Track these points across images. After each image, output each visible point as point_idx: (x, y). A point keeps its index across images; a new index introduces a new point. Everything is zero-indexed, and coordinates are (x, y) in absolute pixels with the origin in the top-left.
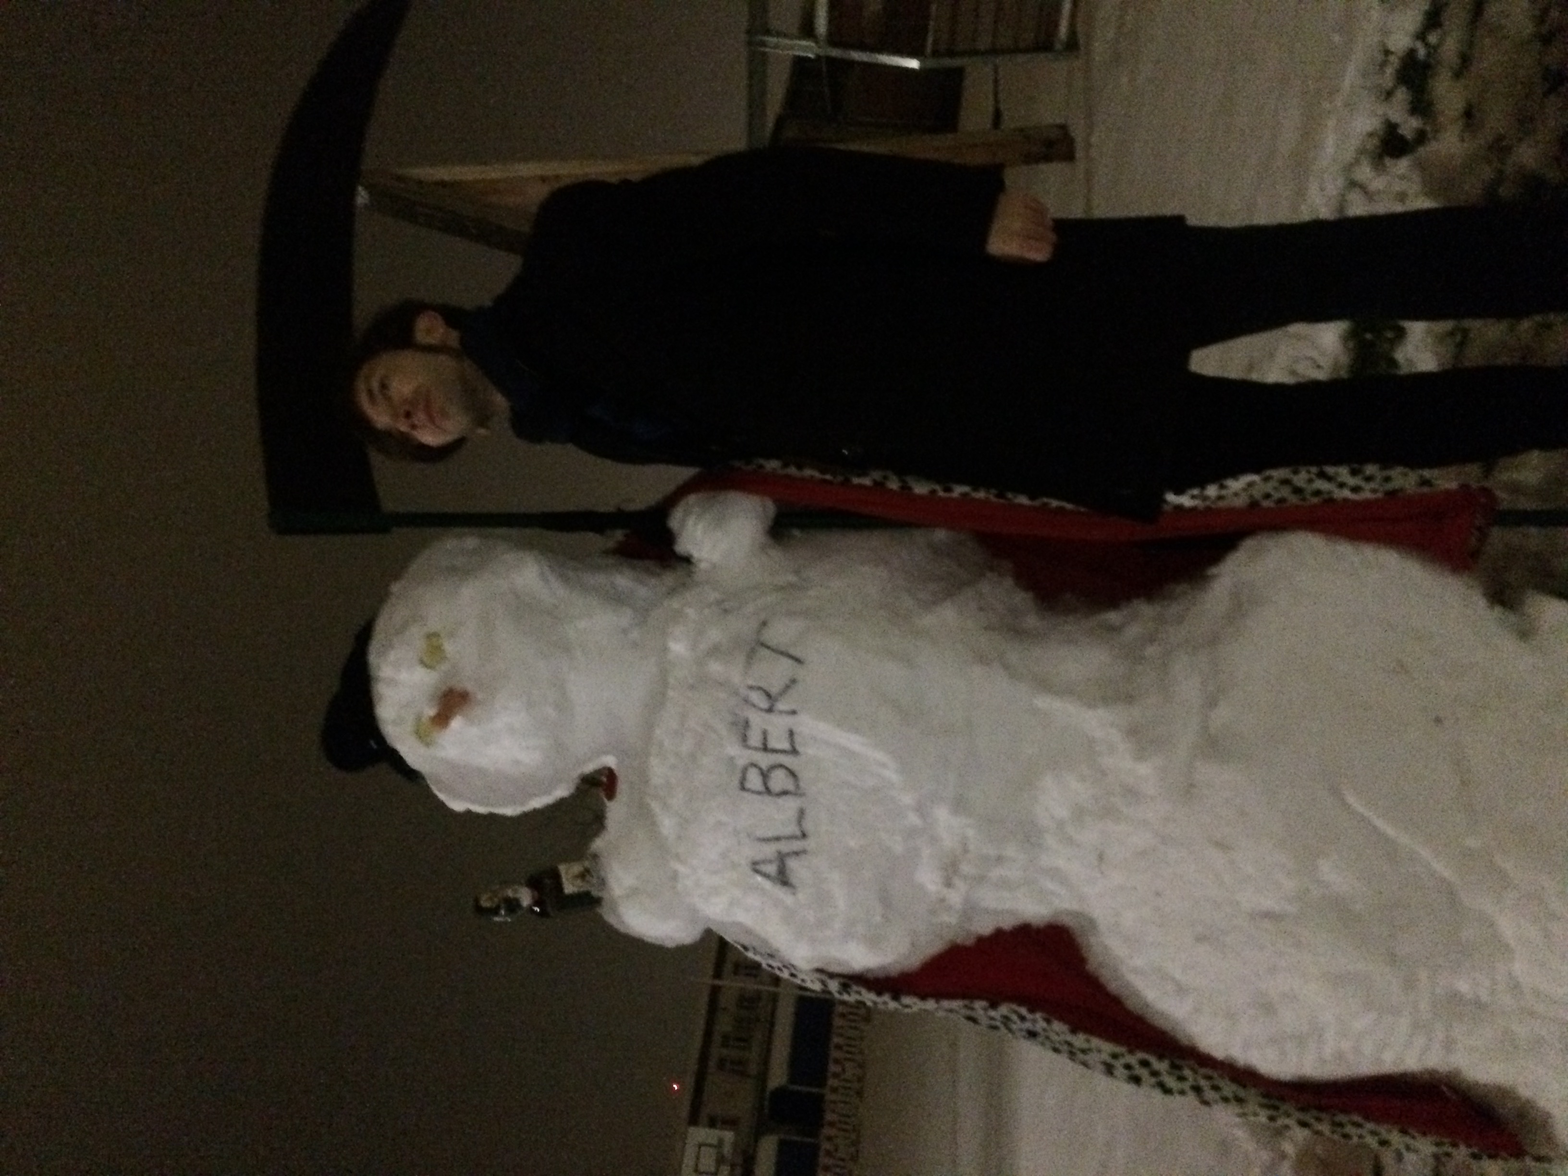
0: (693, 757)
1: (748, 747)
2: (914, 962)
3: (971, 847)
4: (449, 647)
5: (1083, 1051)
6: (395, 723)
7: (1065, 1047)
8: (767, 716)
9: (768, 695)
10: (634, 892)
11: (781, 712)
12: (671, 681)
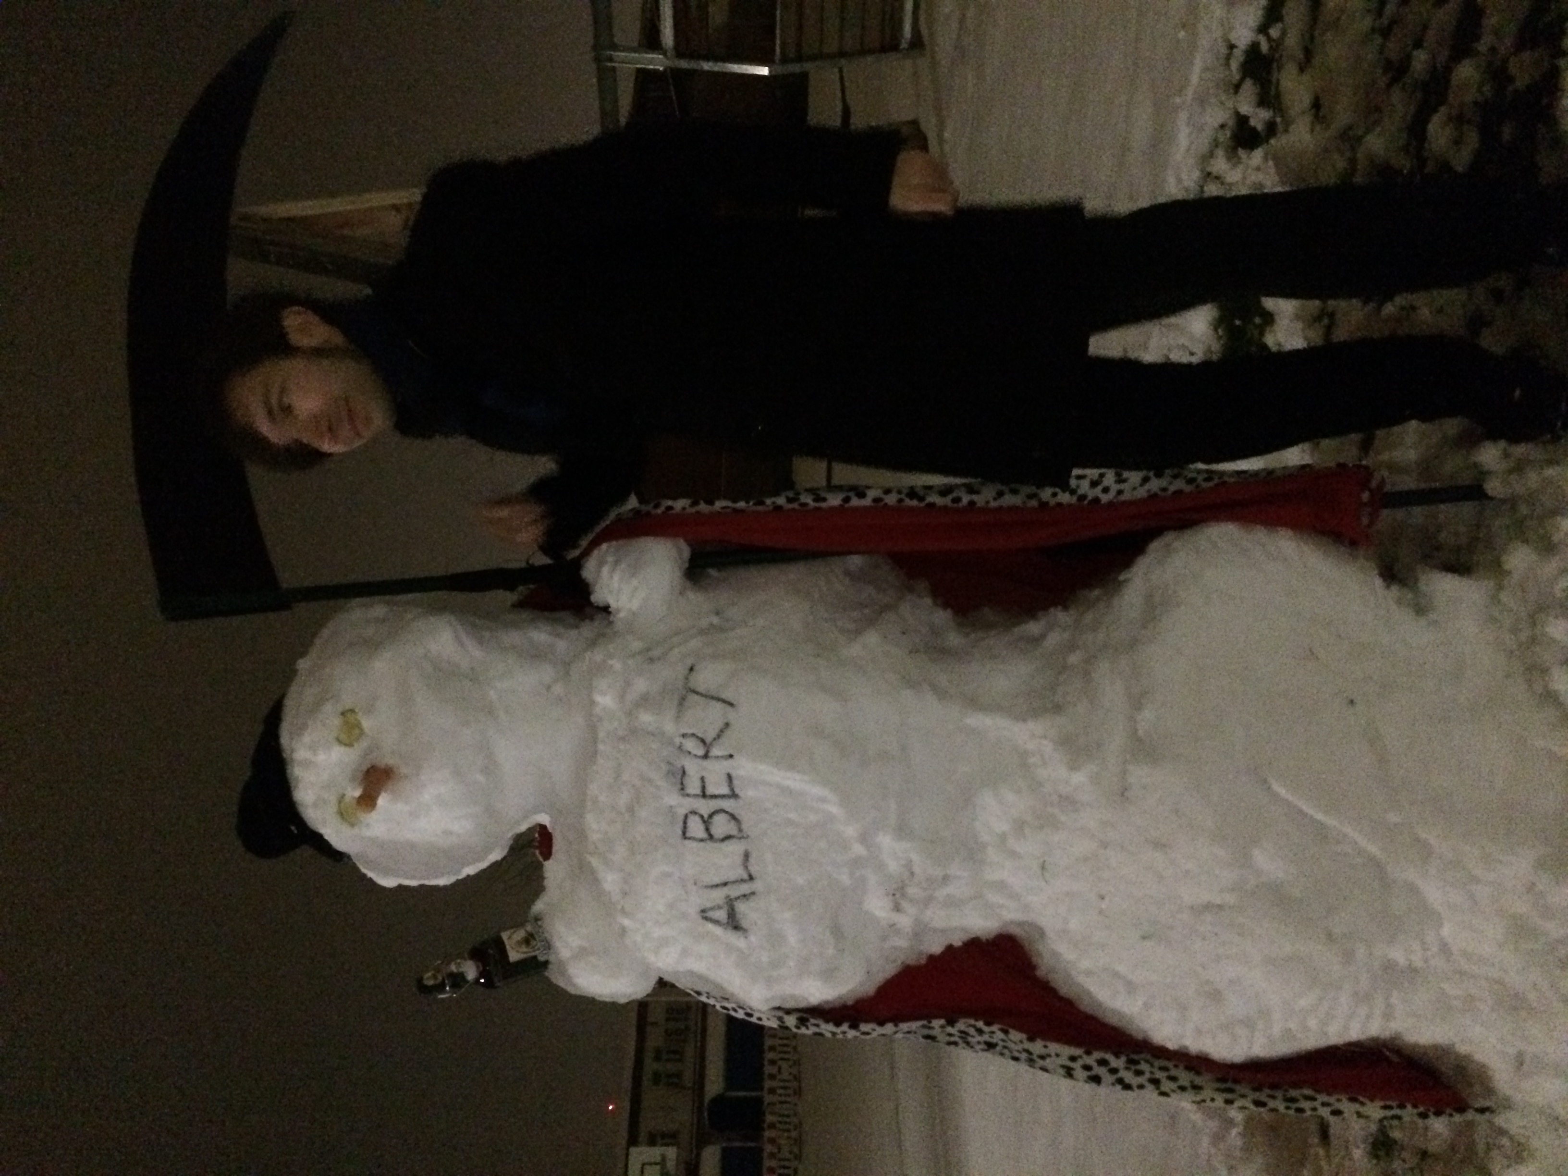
0: (631, 810)
1: (688, 795)
2: (870, 989)
3: (917, 870)
4: (366, 723)
5: (1042, 1057)
6: (315, 805)
7: (1024, 1056)
8: (706, 763)
9: (703, 741)
10: (582, 953)
11: (717, 757)
12: (601, 735)
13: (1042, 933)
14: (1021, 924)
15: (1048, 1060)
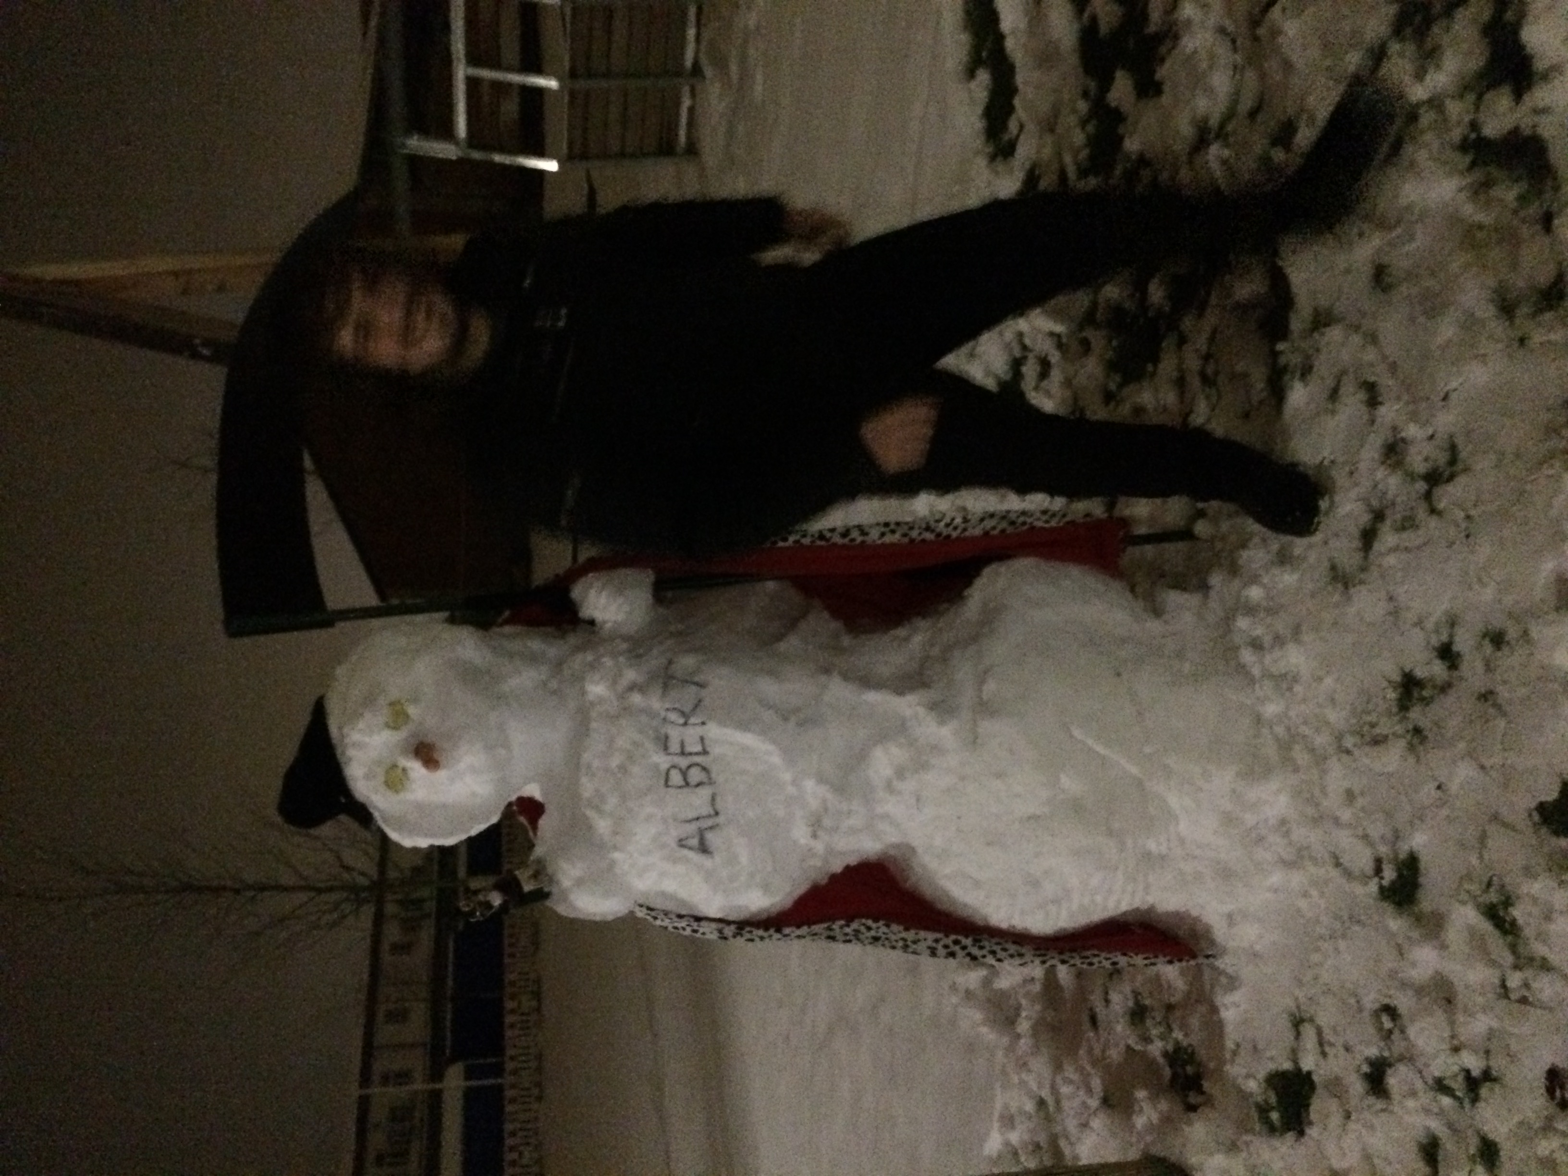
3: (830, 807)
8: (683, 729)
9: (682, 713)
11: (693, 725)
13: (913, 850)
14: (897, 846)
15: (919, 943)
